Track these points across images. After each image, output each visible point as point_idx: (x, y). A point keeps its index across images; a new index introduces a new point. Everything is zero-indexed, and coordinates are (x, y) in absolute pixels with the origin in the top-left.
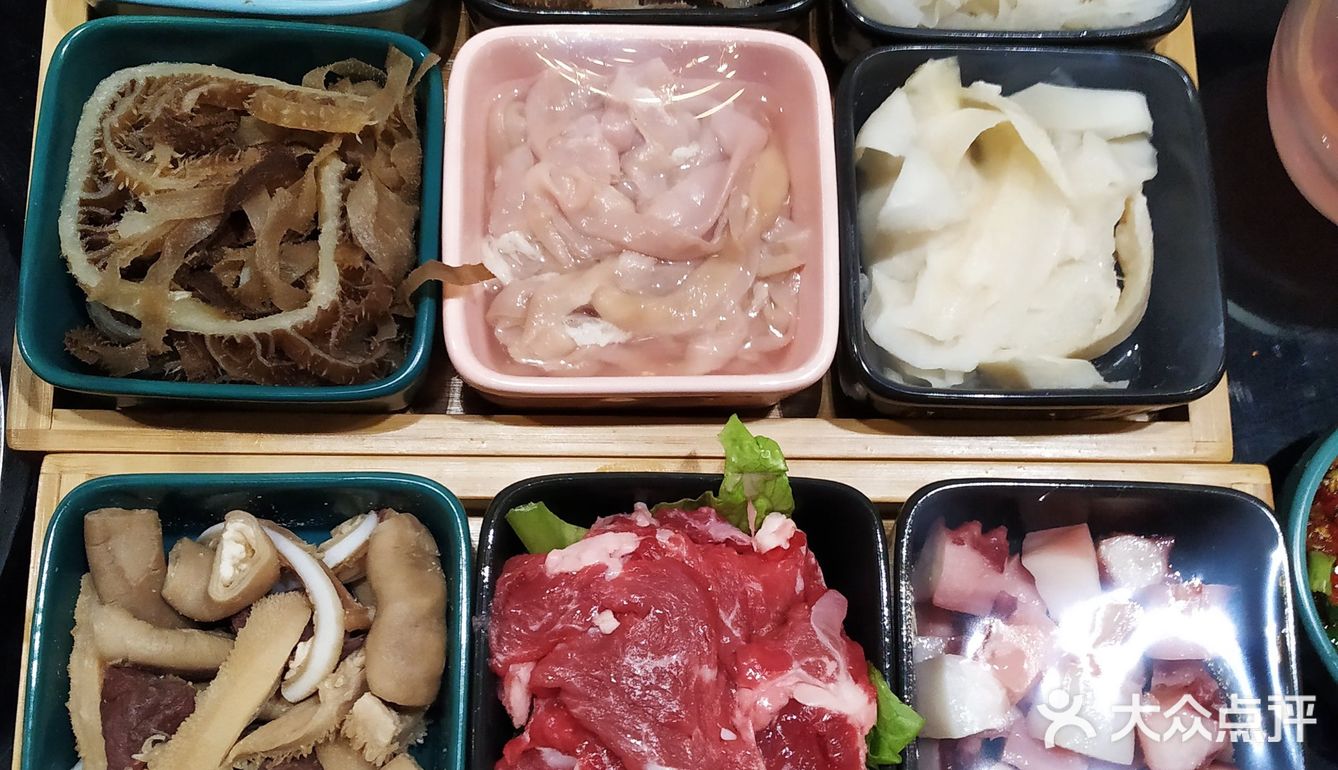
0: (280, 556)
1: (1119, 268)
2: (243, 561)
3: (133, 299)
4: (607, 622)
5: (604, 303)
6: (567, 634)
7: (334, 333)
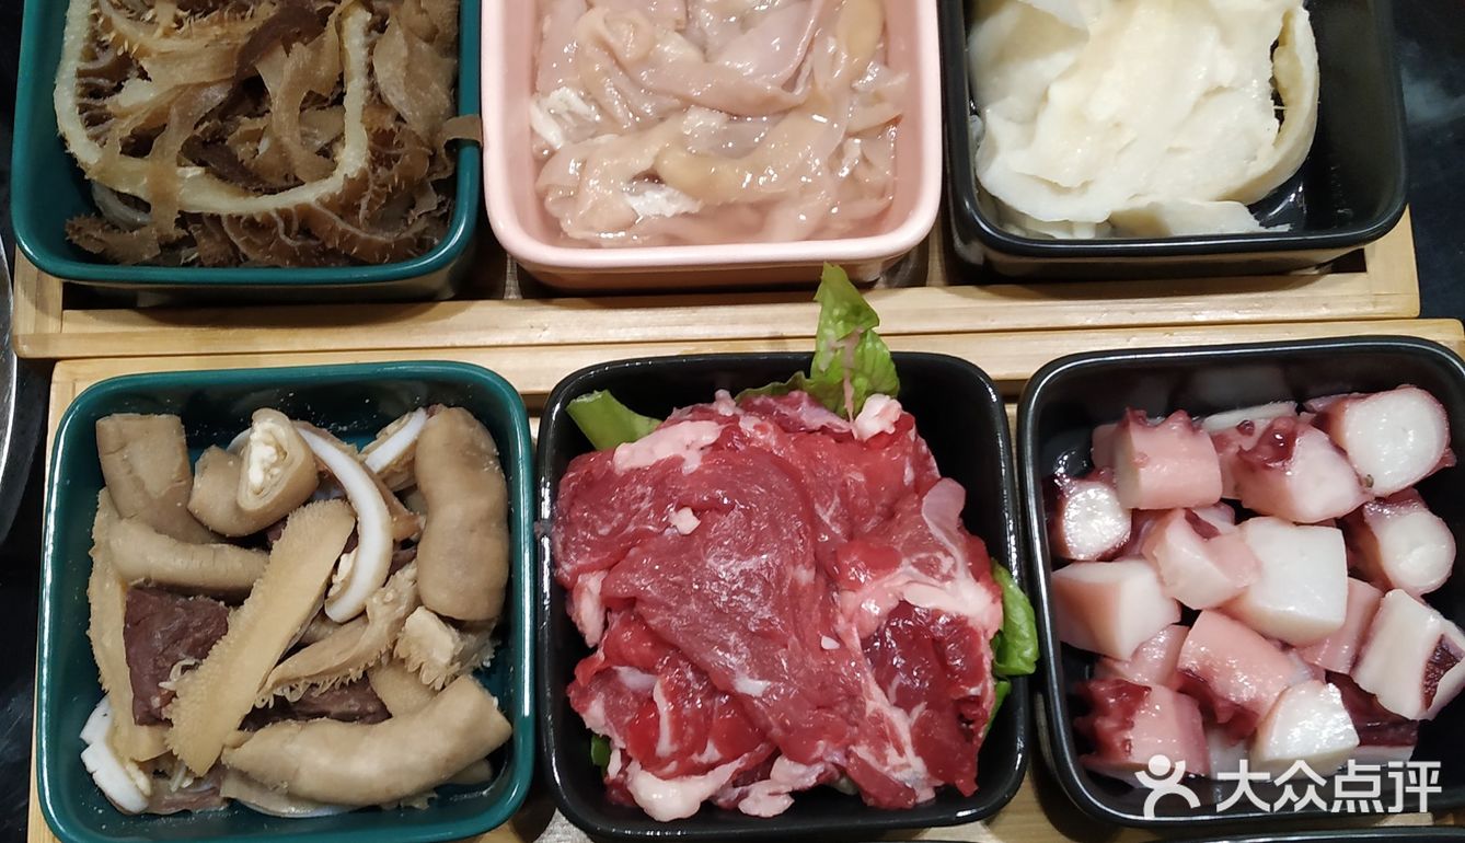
0: (316, 459)
1: (1277, 98)
2: (274, 465)
3: (135, 177)
4: (686, 522)
5: (668, 167)
6: (643, 535)
7: (364, 203)
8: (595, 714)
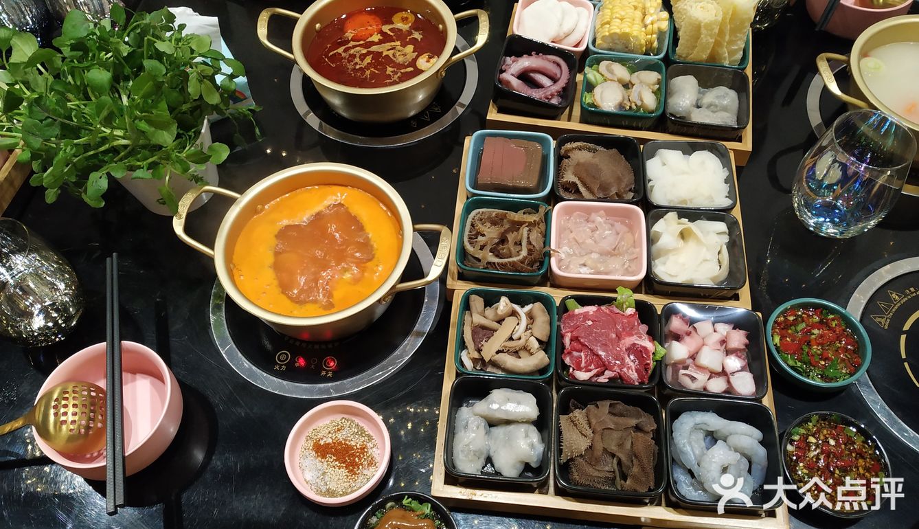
0: (514, 308)
1: (719, 262)
2: (504, 307)
3: (480, 255)
4: (590, 323)
5: (588, 263)
6: (580, 325)
7: (526, 262)
8: (567, 361)
